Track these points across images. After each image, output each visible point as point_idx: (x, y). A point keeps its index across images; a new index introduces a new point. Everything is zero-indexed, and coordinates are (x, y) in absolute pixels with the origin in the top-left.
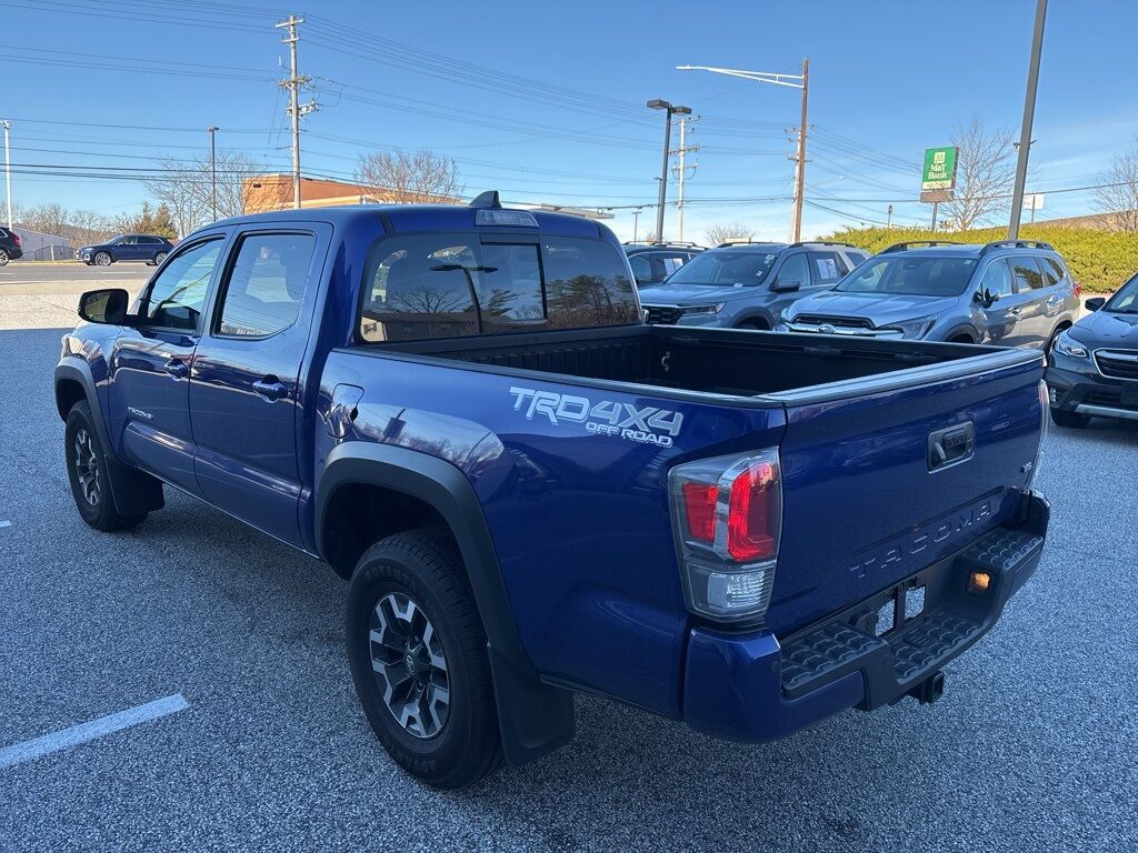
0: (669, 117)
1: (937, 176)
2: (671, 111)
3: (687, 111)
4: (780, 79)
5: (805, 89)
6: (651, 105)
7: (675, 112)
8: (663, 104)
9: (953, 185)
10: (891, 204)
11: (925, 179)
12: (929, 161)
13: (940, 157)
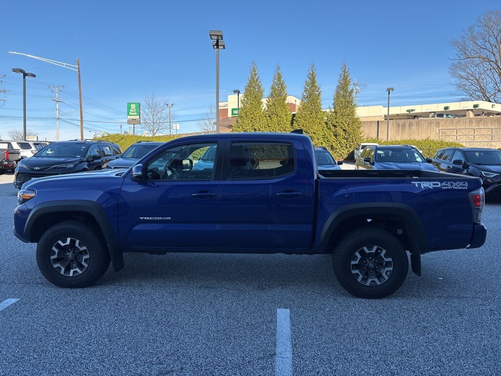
0: (24, 77)
1: (133, 114)
2: (25, 75)
3: (34, 76)
4: (66, 65)
5: (79, 71)
6: (15, 70)
7: (27, 75)
8: (21, 71)
9: (140, 117)
10: (121, 124)
11: (128, 115)
12: (129, 108)
13: (133, 106)
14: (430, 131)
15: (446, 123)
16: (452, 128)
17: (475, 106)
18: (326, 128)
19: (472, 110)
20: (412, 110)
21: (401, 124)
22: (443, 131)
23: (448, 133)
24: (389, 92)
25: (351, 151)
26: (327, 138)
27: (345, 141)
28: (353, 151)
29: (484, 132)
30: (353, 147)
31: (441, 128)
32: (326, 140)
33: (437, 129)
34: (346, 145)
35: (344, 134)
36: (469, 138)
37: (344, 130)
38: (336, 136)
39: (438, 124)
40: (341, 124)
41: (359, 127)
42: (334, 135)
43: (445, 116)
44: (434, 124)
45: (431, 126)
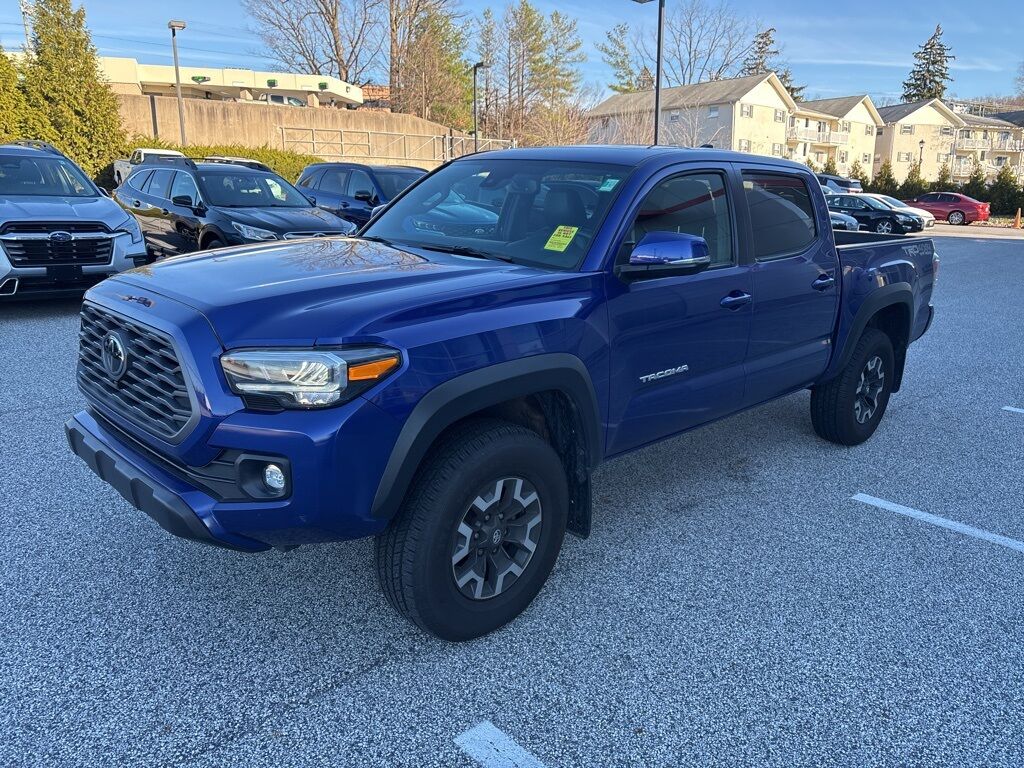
14: (266, 130)
15: (292, 114)
16: (303, 127)
17: (323, 86)
18: (23, 104)
19: (316, 93)
20: (204, 79)
21: (205, 111)
22: (291, 131)
23: (299, 136)
24: (174, 30)
25: (103, 165)
26: (33, 129)
27: (85, 140)
28: (111, 168)
29: (356, 139)
30: (106, 157)
31: (284, 125)
32: (30, 134)
33: (278, 128)
34: (89, 150)
35: (78, 123)
36: (334, 148)
37: (77, 113)
38: (57, 125)
39: (279, 116)
40: (66, 96)
41: (114, 108)
42: (53, 124)
43: (286, 101)
44: (272, 115)
45: (266, 119)
